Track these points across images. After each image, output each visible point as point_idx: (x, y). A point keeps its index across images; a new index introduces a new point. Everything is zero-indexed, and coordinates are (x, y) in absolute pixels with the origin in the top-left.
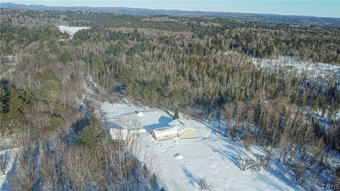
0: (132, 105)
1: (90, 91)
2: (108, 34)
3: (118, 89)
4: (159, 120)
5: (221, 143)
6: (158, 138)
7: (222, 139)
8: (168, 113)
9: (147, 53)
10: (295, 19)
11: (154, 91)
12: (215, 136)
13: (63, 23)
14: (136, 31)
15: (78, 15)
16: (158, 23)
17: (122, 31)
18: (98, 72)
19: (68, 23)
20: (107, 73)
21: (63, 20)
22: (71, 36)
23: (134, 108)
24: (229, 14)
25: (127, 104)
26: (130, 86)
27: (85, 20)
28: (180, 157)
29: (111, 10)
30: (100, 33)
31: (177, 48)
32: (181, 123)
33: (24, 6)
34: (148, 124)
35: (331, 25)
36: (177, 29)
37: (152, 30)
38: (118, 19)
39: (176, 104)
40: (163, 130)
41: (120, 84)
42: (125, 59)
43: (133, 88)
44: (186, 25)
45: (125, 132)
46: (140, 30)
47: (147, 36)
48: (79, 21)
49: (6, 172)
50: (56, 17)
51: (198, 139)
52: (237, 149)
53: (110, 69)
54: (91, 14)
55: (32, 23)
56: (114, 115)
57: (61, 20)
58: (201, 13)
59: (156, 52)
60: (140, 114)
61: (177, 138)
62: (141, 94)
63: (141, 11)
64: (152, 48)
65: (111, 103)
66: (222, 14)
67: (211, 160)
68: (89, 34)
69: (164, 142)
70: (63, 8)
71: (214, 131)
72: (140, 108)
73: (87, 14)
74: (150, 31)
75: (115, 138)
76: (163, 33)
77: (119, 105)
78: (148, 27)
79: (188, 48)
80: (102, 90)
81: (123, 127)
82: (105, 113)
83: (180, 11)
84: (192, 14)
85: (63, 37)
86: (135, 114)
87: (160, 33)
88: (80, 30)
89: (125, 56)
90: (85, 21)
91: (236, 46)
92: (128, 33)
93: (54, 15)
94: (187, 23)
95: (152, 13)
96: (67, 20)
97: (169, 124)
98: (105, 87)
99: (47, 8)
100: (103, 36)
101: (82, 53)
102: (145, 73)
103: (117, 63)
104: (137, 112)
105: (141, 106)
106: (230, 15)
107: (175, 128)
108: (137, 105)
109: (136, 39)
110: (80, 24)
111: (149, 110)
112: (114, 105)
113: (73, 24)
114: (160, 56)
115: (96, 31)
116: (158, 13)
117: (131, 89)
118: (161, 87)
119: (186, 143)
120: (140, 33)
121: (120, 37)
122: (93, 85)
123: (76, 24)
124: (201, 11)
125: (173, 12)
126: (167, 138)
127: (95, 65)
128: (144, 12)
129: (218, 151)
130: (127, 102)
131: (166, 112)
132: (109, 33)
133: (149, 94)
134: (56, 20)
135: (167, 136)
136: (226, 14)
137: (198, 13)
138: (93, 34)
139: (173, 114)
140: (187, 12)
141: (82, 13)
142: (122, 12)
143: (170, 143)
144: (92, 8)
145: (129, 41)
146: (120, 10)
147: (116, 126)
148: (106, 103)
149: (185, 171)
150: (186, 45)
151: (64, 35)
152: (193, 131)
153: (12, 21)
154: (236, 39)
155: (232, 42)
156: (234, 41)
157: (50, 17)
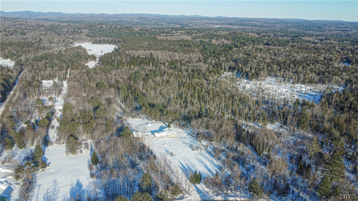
0: (145, 119)
1: (119, 110)
2: (128, 58)
3: (136, 109)
4: (159, 128)
5: (189, 140)
6: (157, 137)
7: (191, 138)
8: (165, 124)
9: (158, 79)
10: (320, 26)
11: (158, 111)
12: (188, 137)
13: (86, 40)
14: (151, 55)
15: (99, 29)
16: (173, 42)
17: (140, 55)
18: (123, 96)
19: (91, 40)
20: (130, 97)
21: (86, 36)
22: (97, 58)
23: (146, 121)
25: (142, 118)
26: (144, 108)
27: (107, 36)
28: (166, 145)
30: (122, 58)
31: (182, 73)
32: (169, 129)
33: (43, 14)
34: (153, 130)
35: (354, 33)
36: (188, 51)
37: (165, 53)
38: (137, 35)
39: (170, 119)
40: (159, 133)
41: (138, 106)
42: (142, 85)
43: (146, 110)
44: (199, 43)
45: (140, 134)
46: (155, 53)
47: (160, 60)
48: (101, 39)
49: (89, 149)
50: (79, 33)
51: (177, 138)
52: (195, 142)
53: (132, 94)
54: (111, 28)
56: (134, 125)
57: (84, 37)
58: (222, 20)
59: (165, 77)
60: (149, 125)
61: (166, 137)
62: (150, 112)
64: (163, 73)
65: (133, 118)
66: (245, 20)
67: (180, 147)
68: (113, 58)
69: (159, 139)
70: (81, 16)
71: (189, 134)
72: (150, 121)
73: (108, 28)
74: (164, 54)
75: (135, 136)
76: (174, 56)
77: (137, 119)
78: (162, 49)
79: (192, 73)
80: (127, 110)
81: (139, 131)
82: (129, 124)
83: (200, 18)
84: (212, 22)
85: (91, 59)
86: (146, 125)
87: (172, 56)
89: (142, 82)
90: (107, 39)
91: (234, 69)
92: (145, 57)
93: (77, 30)
94: (199, 41)
96: (89, 36)
97: (163, 130)
98: (129, 107)
99: (65, 16)
100: (124, 60)
101: (111, 80)
102: (155, 97)
103: (136, 89)
104: (147, 124)
105: (150, 120)
106: (252, 22)
107: (166, 132)
108: (148, 119)
109: (151, 64)
111: (155, 122)
112: (135, 119)
113: (96, 41)
114: (168, 81)
115: (119, 55)
117: (144, 110)
118: (162, 109)
119: (170, 140)
120: (155, 57)
121: (139, 61)
122: (120, 106)
123: (99, 41)
126: (161, 137)
127: (122, 92)
129: (185, 143)
130: (142, 117)
131: (164, 123)
132: (130, 58)
133: (154, 113)
134: (80, 37)
135: (161, 136)
136: (248, 21)
137: (219, 19)
138: (116, 59)
139: (167, 124)
140: (207, 19)
141: (102, 27)
143: (162, 139)
145: (145, 67)
147: (136, 131)
148: (130, 117)
149: (166, 150)
150: (190, 70)
151: (91, 57)
152: (175, 134)
154: (235, 61)
155: (231, 65)
156: (233, 64)
157: (73, 32)
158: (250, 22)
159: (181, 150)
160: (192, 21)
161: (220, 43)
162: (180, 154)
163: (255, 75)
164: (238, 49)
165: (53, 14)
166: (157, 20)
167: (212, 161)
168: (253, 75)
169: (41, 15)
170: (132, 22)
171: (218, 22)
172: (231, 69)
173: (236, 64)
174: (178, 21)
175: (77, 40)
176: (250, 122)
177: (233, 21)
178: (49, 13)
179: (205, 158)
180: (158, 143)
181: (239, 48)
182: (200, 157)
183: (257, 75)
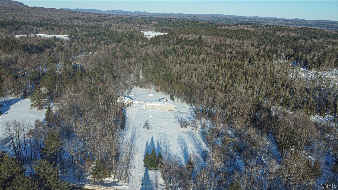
6: (147, 106)
14: (200, 38)
15: (168, 21)
17: (188, 38)
21: (153, 26)
22: (149, 40)
24: (334, 23)
27: (171, 26)
28: (151, 116)
29: (203, 17)
31: (224, 54)
32: (167, 100)
37: (216, 38)
38: (200, 26)
44: (260, 34)
46: (205, 38)
47: (208, 43)
48: (164, 28)
50: (148, 24)
51: (174, 112)
54: (178, 22)
55: (126, 28)
57: (151, 27)
58: (299, 21)
60: (151, 95)
63: (233, 18)
67: (168, 121)
72: (157, 92)
73: (176, 21)
76: (225, 41)
79: (235, 55)
85: (143, 41)
86: (148, 95)
87: (222, 41)
88: (156, 35)
93: (147, 22)
94: (261, 32)
95: (243, 21)
96: (156, 26)
106: (334, 25)
110: (164, 30)
111: (161, 93)
113: (158, 30)
116: (250, 20)
123: (161, 30)
124: (301, 19)
125: (267, 20)
126: (153, 108)
128: (236, 19)
129: (178, 118)
134: (147, 26)
135: (153, 106)
136: (329, 23)
140: (282, 20)
141: (171, 21)
142: (214, 19)
144: (186, 15)
146: (212, 17)
150: (234, 52)
151: (144, 39)
152: (171, 106)
153: (112, 26)
154: (296, 49)
155: (289, 52)
156: (291, 51)
157: (143, 23)
158: (332, 24)
159: (166, 124)
160: (265, 21)
161: (285, 35)
162: (161, 128)
163: (317, 63)
164: (305, 41)
165: (138, 13)
166: (229, 19)
167: (200, 144)
168: (314, 63)
169: (128, 13)
170: (204, 20)
171: (293, 23)
172: (288, 57)
173: (296, 52)
174: (251, 20)
175: (144, 28)
176: (287, 109)
177: (311, 23)
178: (135, 12)
179: (192, 139)
180: (144, 113)
181: (307, 40)
182: (185, 137)
183: (319, 64)
